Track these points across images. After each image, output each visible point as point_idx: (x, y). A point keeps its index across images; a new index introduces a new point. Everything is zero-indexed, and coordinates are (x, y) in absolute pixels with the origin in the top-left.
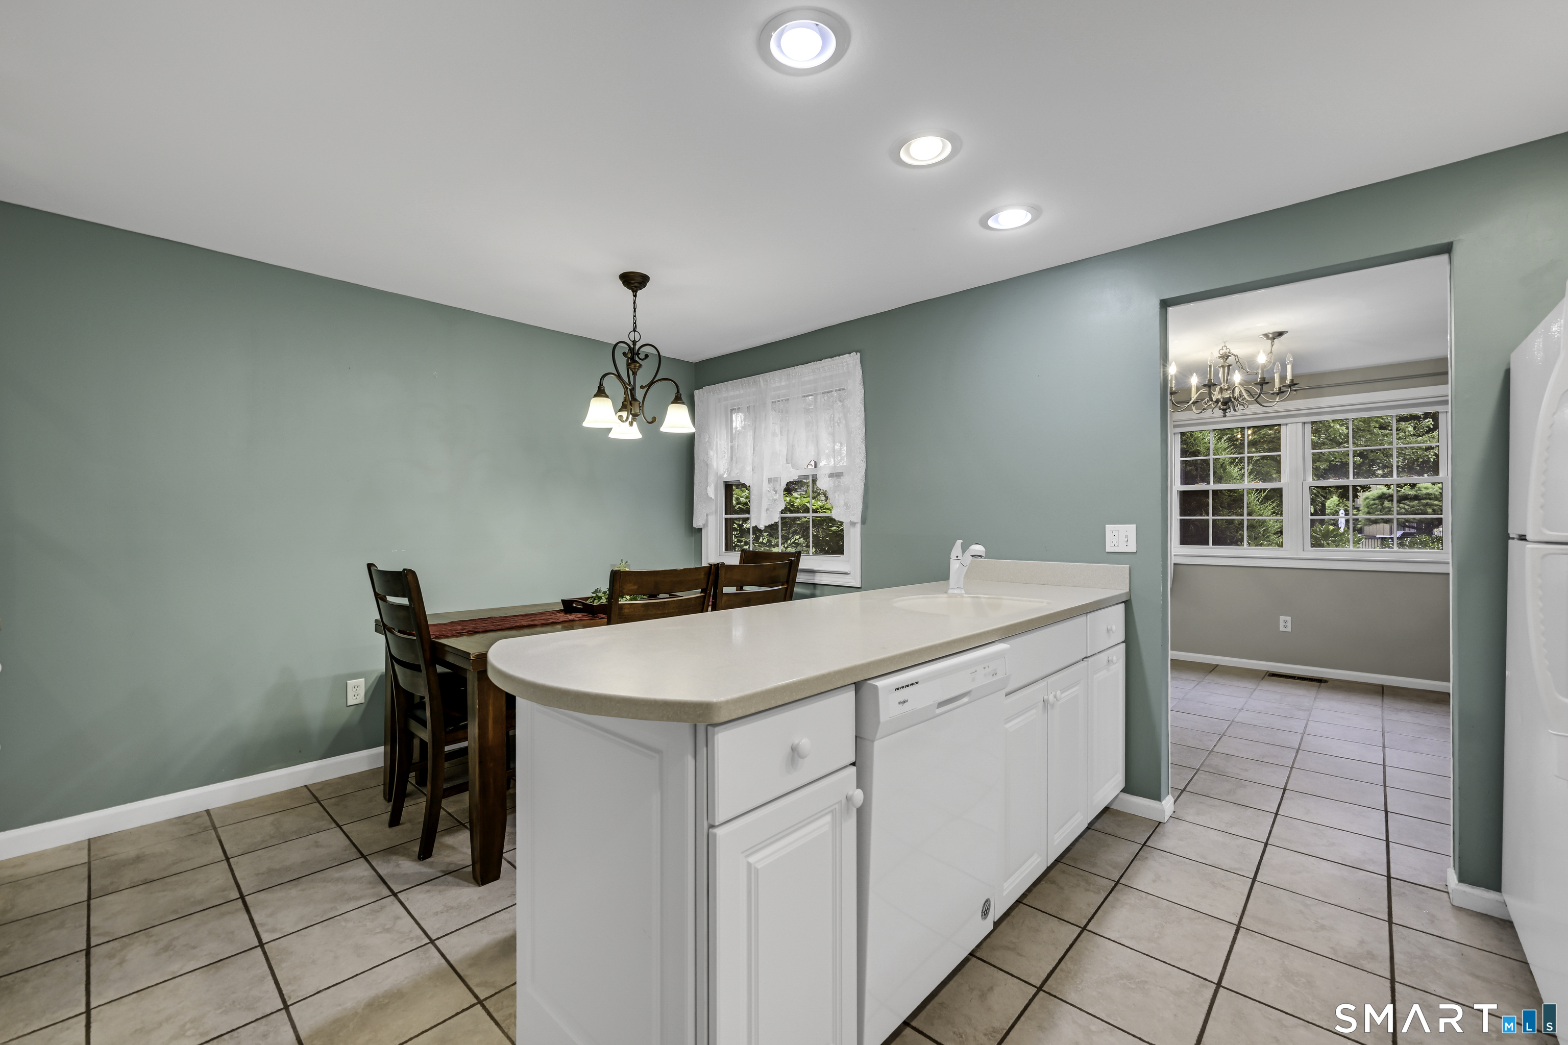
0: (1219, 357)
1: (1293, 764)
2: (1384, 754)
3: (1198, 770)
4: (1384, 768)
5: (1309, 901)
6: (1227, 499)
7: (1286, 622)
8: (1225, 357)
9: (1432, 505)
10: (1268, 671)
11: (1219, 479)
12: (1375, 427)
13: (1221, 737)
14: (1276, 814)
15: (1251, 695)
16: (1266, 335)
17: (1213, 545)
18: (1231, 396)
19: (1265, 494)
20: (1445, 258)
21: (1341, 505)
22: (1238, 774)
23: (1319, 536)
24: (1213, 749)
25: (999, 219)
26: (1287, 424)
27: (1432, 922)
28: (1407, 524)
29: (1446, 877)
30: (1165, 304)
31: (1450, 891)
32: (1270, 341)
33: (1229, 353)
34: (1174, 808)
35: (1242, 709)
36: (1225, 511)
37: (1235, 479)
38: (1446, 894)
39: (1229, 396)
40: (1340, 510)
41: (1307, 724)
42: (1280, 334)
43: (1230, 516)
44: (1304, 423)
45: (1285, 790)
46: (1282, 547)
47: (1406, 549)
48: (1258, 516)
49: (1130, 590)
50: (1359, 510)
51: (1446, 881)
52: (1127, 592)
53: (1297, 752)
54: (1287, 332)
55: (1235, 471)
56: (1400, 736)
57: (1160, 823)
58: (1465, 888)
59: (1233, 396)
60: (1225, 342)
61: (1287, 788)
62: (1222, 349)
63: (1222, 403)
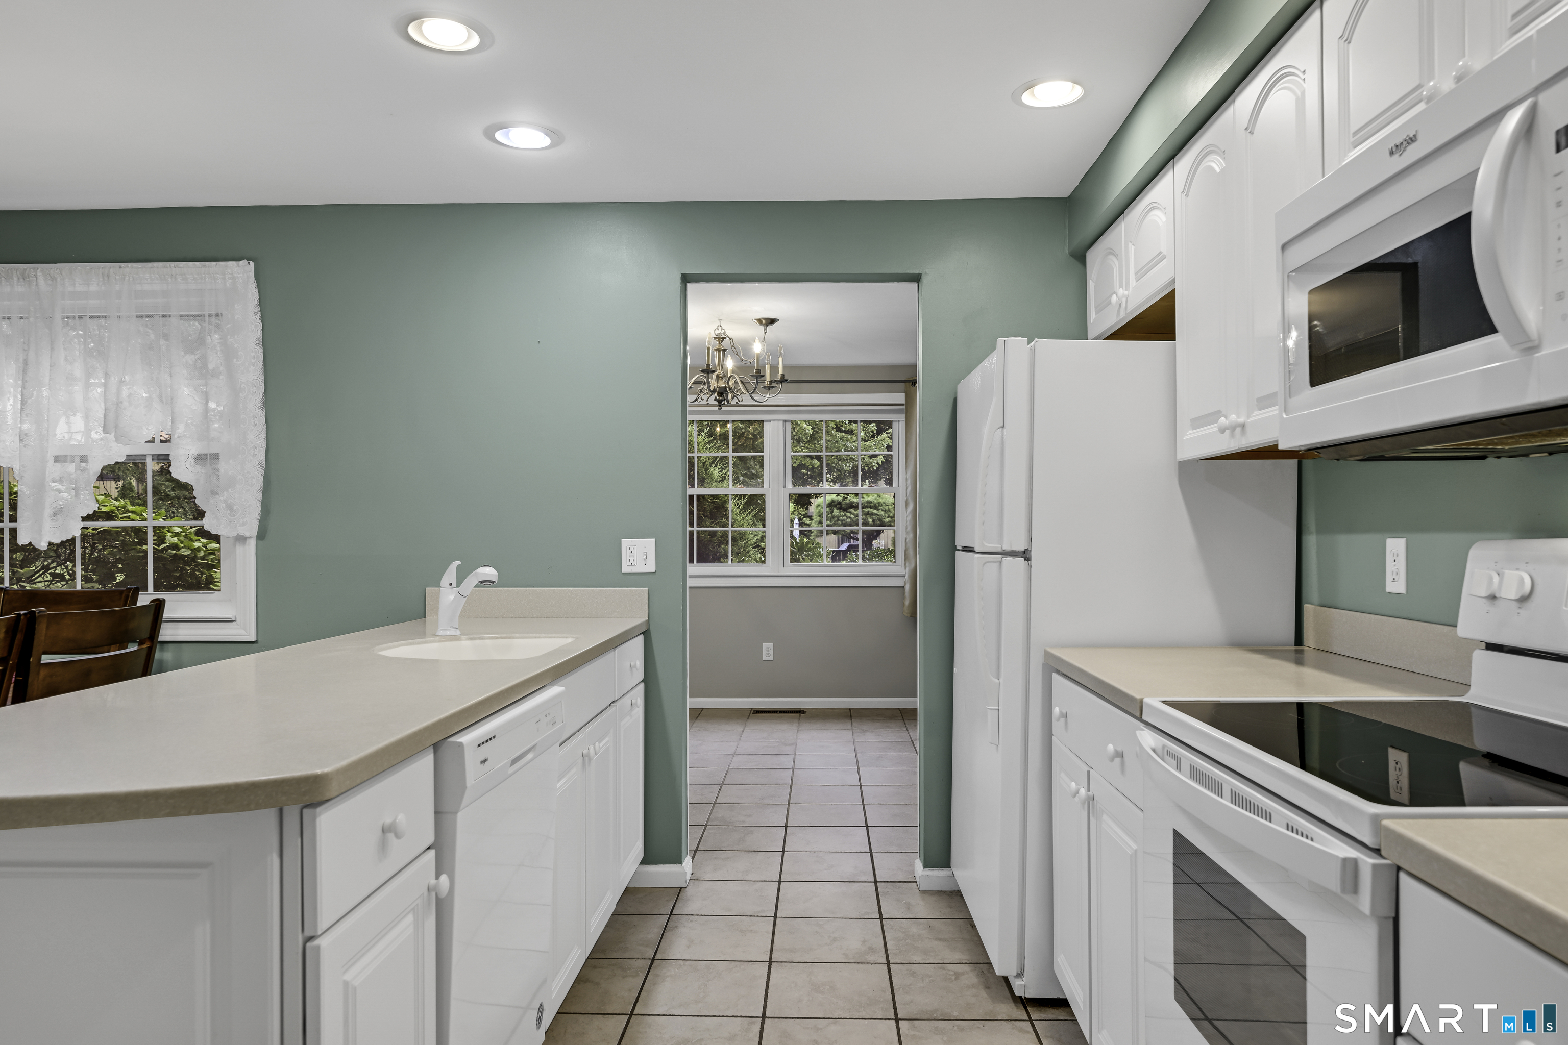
0: (715, 338)
1: (789, 800)
2: (859, 775)
3: (706, 826)
4: (861, 788)
5: (821, 922)
6: (709, 506)
7: (768, 649)
8: (720, 339)
9: (872, 514)
10: (752, 709)
11: (702, 483)
12: (833, 428)
13: (721, 787)
14: (783, 851)
15: (741, 737)
16: (760, 321)
17: (697, 563)
18: (727, 385)
19: (745, 500)
20: (915, 285)
21: (795, 513)
22: (744, 822)
23: (795, 550)
24: (716, 801)
25: (510, 134)
26: (769, 421)
27: (909, 909)
28: (852, 535)
29: (914, 869)
30: (686, 279)
31: (918, 880)
32: (762, 328)
33: (724, 334)
34: (693, 866)
35: (735, 754)
36: (708, 522)
37: (716, 481)
38: (915, 883)
39: (724, 385)
40: (794, 519)
41: (794, 758)
42: (772, 321)
43: (713, 527)
44: (785, 421)
45: (786, 827)
46: (765, 563)
47: (866, 562)
48: (739, 526)
49: (648, 618)
50: (812, 520)
51: (914, 873)
52: (646, 621)
53: (791, 788)
54: (778, 320)
55: (715, 471)
56: (869, 755)
57: (681, 888)
58: (929, 872)
59: (729, 386)
60: (720, 321)
61: (788, 825)
62: (718, 329)
63: (718, 392)
